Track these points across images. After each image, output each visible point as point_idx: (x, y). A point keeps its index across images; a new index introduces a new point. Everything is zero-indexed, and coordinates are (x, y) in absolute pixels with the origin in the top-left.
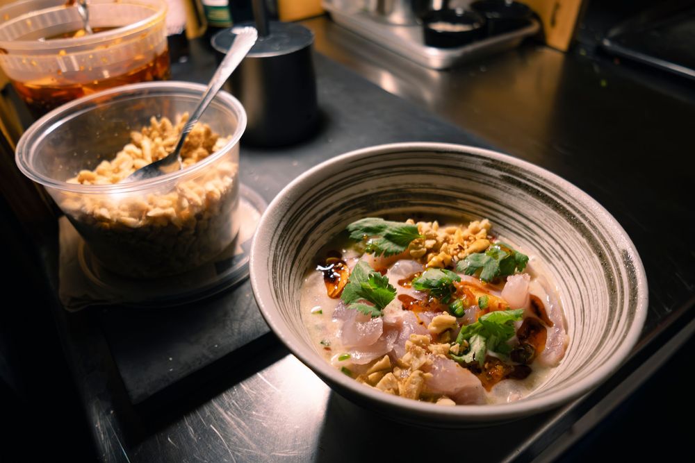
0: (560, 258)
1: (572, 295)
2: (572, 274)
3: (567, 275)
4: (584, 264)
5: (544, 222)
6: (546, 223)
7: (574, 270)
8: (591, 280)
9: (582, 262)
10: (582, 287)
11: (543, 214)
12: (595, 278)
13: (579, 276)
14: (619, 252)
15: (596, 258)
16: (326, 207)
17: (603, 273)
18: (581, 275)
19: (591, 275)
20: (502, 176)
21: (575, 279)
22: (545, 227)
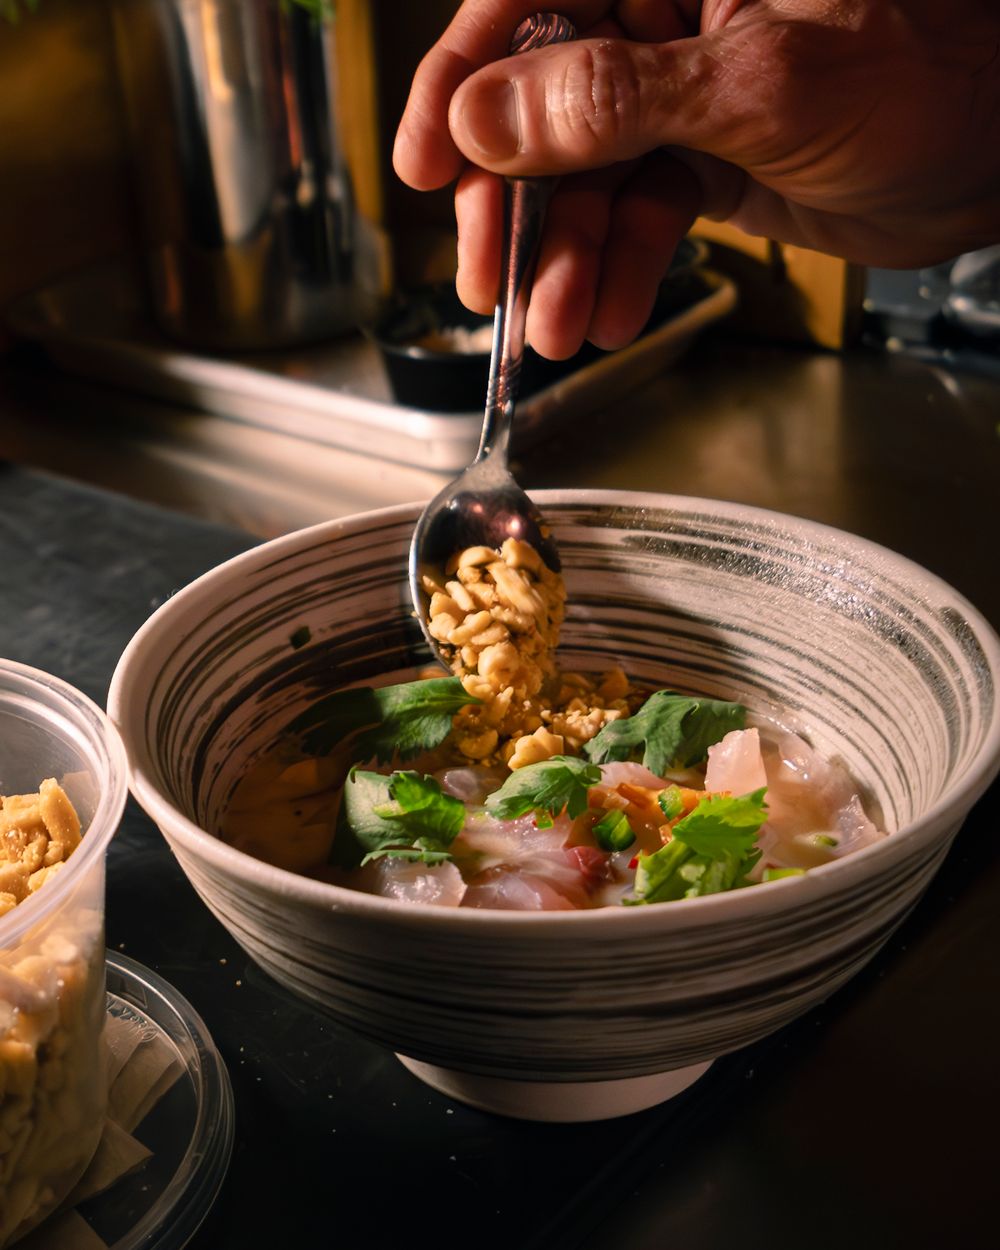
0: (820, 687)
1: (868, 751)
2: (856, 710)
3: (846, 718)
4: (874, 676)
5: (759, 619)
6: (764, 620)
7: (856, 699)
8: (898, 701)
9: (868, 674)
10: (884, 725)
11: (750, 601)
12: (904, 690)
13: (872, 706)
14: (937, 618)
15: (895, 651)
16: (227, 684)
17: (916, 673)
18: (873, 702)
19: (895, 690)
20: (630, 539)
21: (865, 719)
22: (765, 632)
